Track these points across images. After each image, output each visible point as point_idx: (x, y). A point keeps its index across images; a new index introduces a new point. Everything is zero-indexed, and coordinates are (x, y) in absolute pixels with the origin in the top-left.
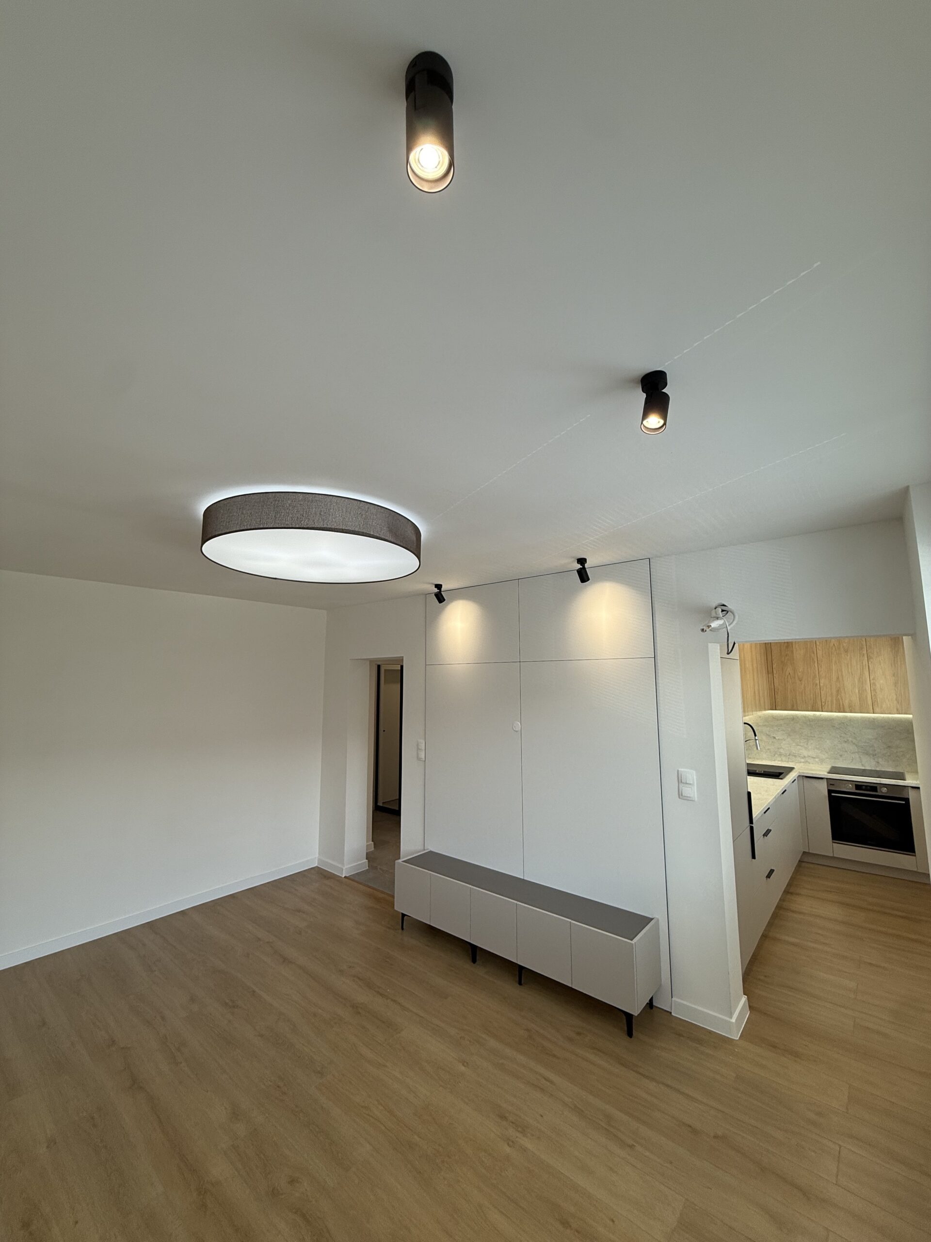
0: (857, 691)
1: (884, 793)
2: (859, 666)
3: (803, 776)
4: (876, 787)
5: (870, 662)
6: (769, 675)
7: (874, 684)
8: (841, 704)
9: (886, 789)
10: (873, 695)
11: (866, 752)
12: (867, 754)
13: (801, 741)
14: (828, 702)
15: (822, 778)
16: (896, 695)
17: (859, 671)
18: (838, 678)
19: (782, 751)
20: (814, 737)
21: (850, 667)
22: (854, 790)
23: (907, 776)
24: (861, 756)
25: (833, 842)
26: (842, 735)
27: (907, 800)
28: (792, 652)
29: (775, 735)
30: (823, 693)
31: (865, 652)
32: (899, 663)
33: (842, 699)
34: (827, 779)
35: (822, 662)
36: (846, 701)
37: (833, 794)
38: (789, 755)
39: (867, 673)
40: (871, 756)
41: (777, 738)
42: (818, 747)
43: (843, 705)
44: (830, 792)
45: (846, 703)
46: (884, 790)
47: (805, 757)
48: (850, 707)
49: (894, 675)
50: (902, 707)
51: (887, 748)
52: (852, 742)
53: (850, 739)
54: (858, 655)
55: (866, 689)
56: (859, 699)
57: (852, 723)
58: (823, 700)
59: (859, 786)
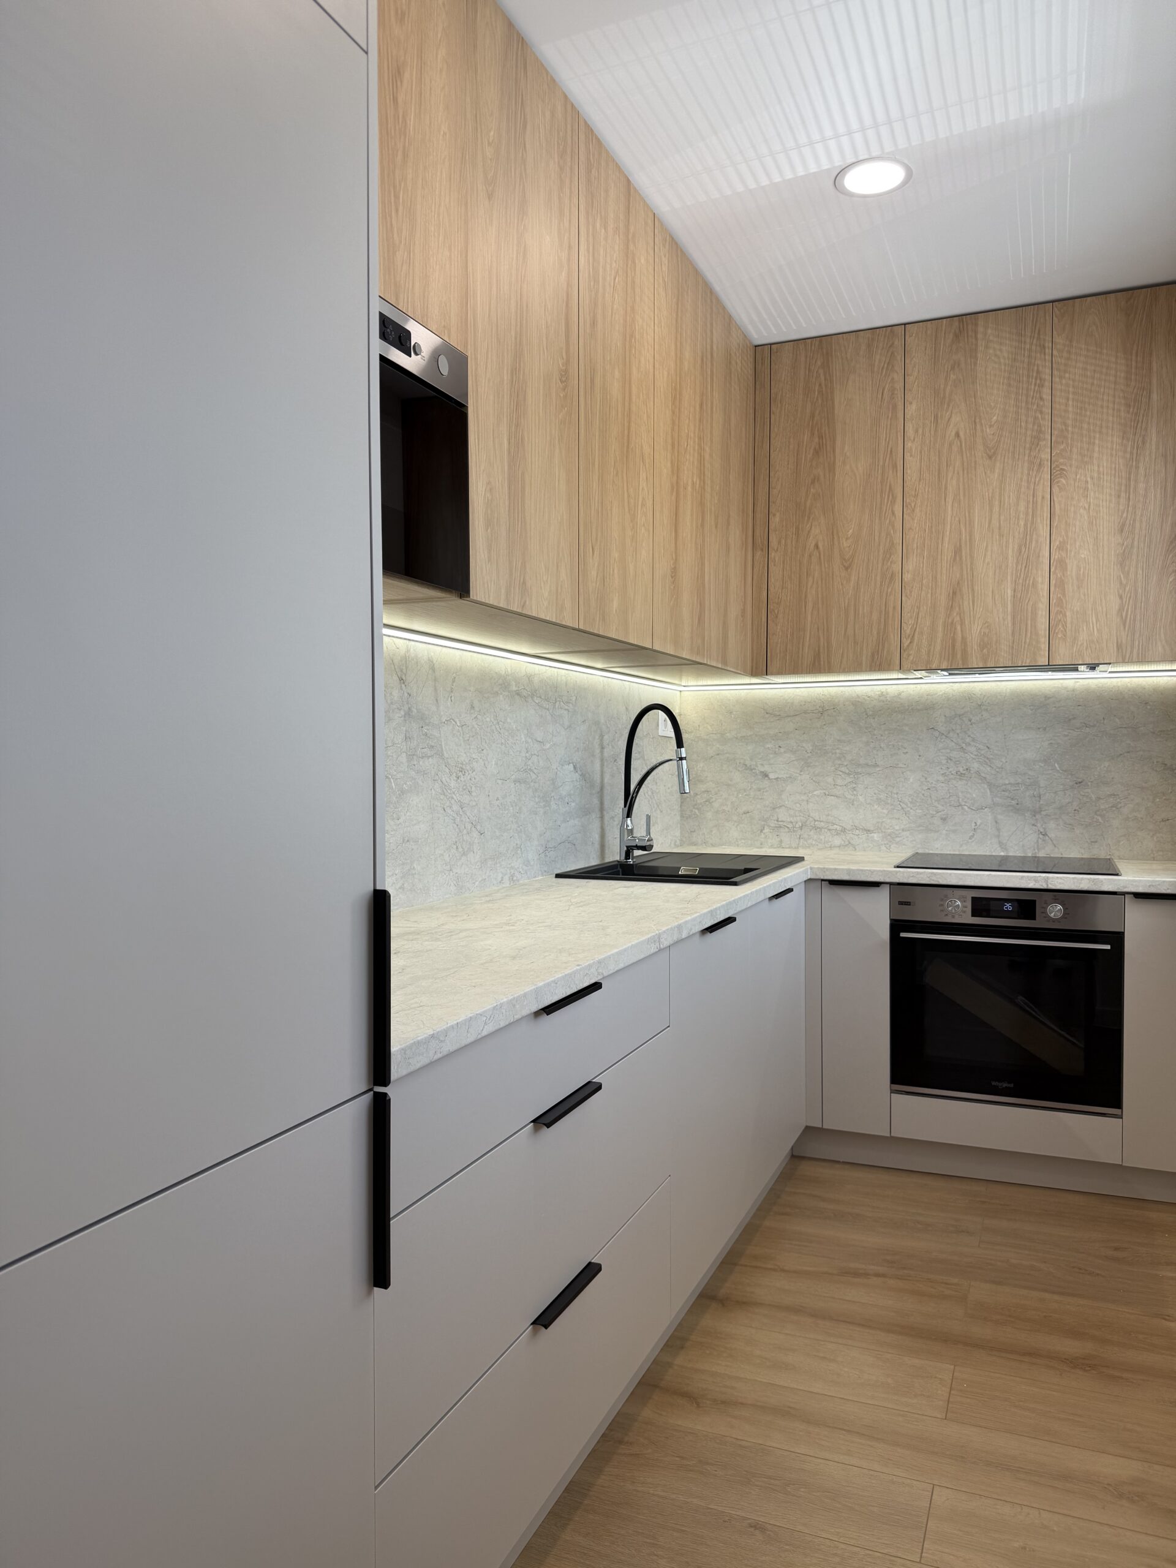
0: (1009, 592)
1: (1054, 920)
2: (1022, 508)
3: (822, 880)
4: (1032, 903)
5: (1055, 489)
6: (759, 553)
7: (1062, 563)
9: (1060, 907)
10: (1054, 601)
11: (1014, 802)
12: (1017, 809)
13: (839, 782)
14: (921, 633)
15: (876, 884)
16: (1121, 597)
17: (1022, 523)
18: (958, 551)
19: (782, 815)
20: (876, 765)
21: (996, 509)
22: (968, 919)
23: (1121, 866)
24: (999, 817)
25: (892, 1091)
26: (954, 754)
27: (1117, 939)
28: (832, 468)
29: (766, 768)
30: (908, 604)
31: (1046, 456)
32: (1141, 486)
33: (962, 623)
34: (891, 884)
35: (916, 496)
37: (903, 935)
38: (801, 828)
39: (1044, 531)
40: (1028, 814)
41: (772, 776)
42: (883, 796)
43: (964, 639)
44: (897, 926)
46: (1055, 910)
47: (844, 830)
49: (1121, 530)
50: (1133, 641)
51: (1072, 787)
52: (978, 773)
53: (975, 766)
54: (1026, 464)
55: (1034, 585)
56: (1014, 618)
57: (985, 715)
58: (907, 629)
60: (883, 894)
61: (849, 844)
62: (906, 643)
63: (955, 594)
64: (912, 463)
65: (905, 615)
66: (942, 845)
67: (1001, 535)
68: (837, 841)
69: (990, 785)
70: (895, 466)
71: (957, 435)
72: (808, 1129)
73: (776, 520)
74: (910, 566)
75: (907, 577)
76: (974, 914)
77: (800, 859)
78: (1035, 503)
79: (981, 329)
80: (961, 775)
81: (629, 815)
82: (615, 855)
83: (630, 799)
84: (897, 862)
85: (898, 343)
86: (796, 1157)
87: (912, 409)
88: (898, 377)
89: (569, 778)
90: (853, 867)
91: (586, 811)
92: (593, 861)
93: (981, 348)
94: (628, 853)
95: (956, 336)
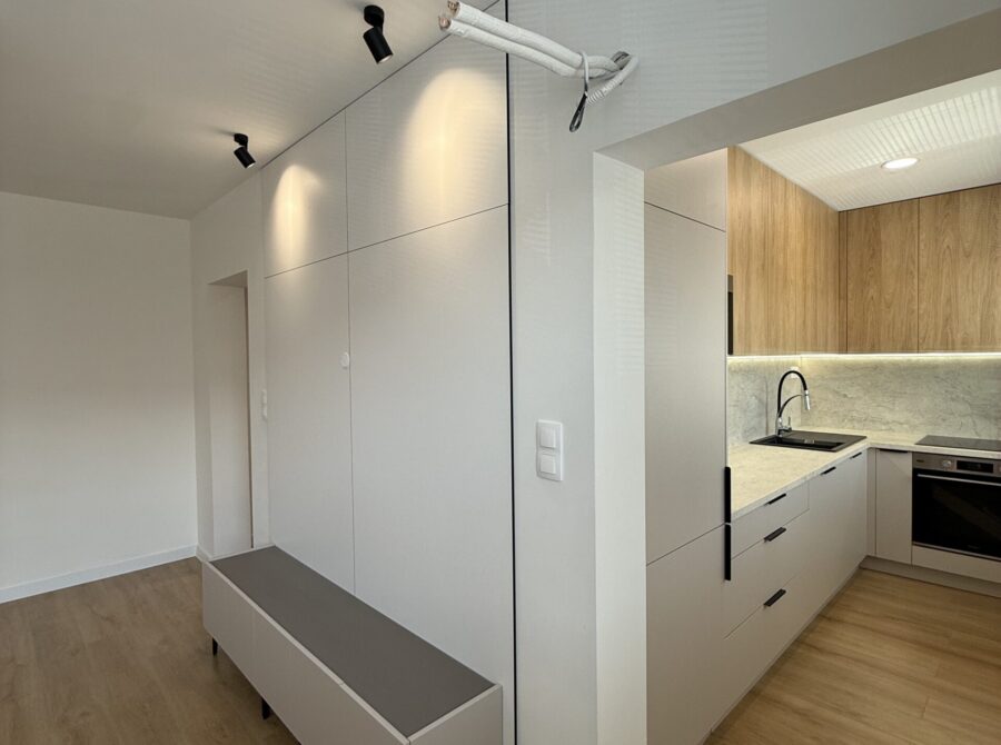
8: (950, 338)
18: (949, 300)
22: (955, 470)
36: (959, 336)
45: (959, 337)
48: (963, 343)
59: (964, 464)
60: (910, 457)
61: (890, 429)
62: (921, 341)
63: (947, 320)
64: (923, 261)
65: (921, 328)
66: (942, 432)
67: (973, 293)
68: (884, 427)
69: (970, 405)
70: (914, 262)
71: (948, 247)
72: (868, 557)
73: (850, 287)
74: (923, 306)
75: (921, 312)
76: (959, 468)
77: (865, 438)
78: (993, 278)
79: (961, 198)
80: (953, 400)
81: (780, 416)
82: (773, 433)
83: (780, 411)
84: (917, 440)
85: (916, 207)
86: (861, 568)
87: (922, 237)
88: (915, 221)
89: (754, 401)
90: (893, 443)
91: (760, 415)
92: (763, 436)
93: (962, 206)
94: (780, 431)
95: (948, 203)
